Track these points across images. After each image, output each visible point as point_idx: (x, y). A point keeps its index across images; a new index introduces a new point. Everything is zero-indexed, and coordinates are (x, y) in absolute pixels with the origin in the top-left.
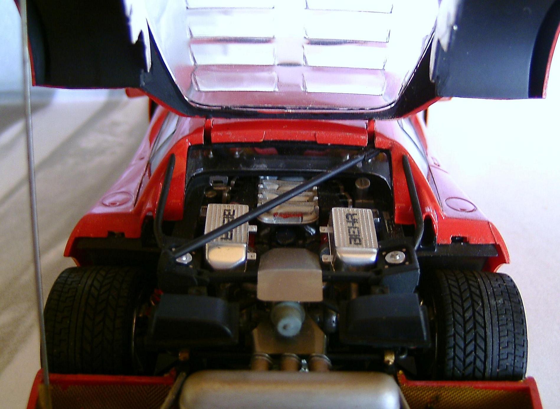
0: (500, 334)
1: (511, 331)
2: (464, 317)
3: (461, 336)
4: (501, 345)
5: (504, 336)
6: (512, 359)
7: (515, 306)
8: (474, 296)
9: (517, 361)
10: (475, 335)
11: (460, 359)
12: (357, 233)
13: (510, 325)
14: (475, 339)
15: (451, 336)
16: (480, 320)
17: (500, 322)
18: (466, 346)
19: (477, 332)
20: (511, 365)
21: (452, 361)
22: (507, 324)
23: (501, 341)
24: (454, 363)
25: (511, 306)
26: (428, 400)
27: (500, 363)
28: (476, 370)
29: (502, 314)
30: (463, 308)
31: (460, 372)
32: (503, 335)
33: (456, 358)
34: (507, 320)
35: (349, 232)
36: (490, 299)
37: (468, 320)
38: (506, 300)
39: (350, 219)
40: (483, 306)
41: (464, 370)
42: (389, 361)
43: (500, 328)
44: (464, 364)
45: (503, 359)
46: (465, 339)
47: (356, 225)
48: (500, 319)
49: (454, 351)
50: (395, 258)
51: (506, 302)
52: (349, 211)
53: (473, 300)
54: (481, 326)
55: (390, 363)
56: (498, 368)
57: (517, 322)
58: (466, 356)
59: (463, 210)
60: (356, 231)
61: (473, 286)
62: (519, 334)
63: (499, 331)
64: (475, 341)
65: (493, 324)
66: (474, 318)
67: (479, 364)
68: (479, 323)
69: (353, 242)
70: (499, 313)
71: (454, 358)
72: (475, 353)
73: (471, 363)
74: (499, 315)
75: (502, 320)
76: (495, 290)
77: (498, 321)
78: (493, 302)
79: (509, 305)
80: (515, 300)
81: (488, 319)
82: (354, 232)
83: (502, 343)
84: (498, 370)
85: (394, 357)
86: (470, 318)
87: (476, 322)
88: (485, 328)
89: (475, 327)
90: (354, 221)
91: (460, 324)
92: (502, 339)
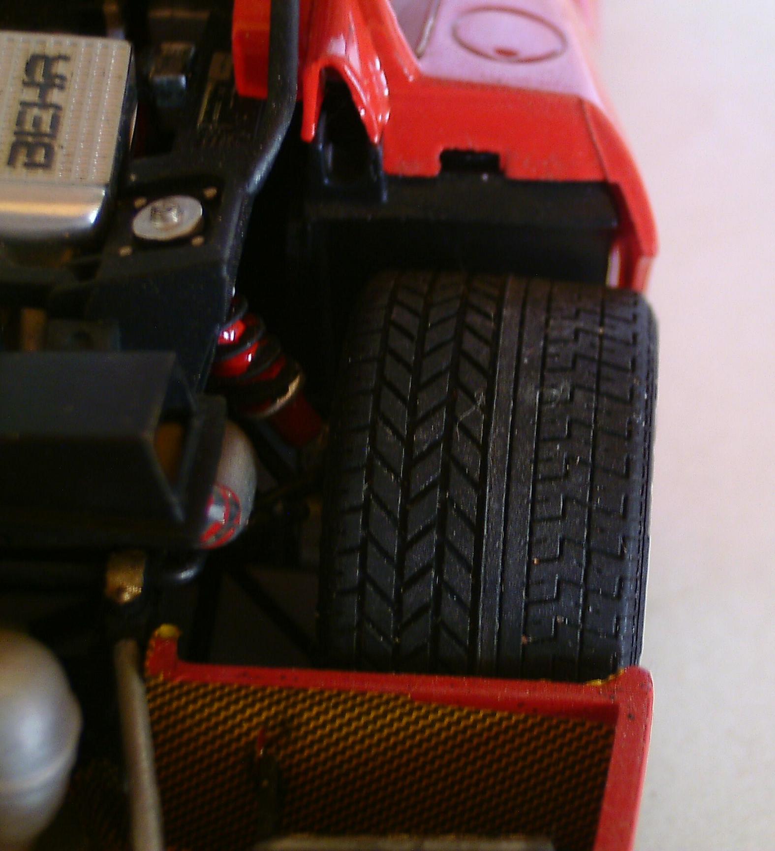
0: (538, 508)
1: (580, 502)
2: (409, 444)
3: (390, 513)
4: (534, 549)
5: (551, 519)
6: (577, 604)
7: (609, 413)
8: (465, 366)
9: (597, 611)
10: (443, 512)
11: (384, 595)
12: (46, 128)
13: (579, 479)
14: (441, 523)
15: (354, 510)
16: (467, 455)
17: (541, 467)
18: (406, 547)
19: (451, 499)
20: (573, 625)
21: (354, 599)
22: (567, 474)
23: (538, 535)
24: (361, 605)
25: (596, 409)
26: (254, 734)
27: (532, 614)
28: (444, 634)
29: (555, 440)
30: (413, 411)
31: (386, 637)
32: (546, 514)
33: (370, 588)
34: (570, 460)
35: (20, 121)
36: (522, 381)
37: (423, 456)
38: (581, 387)
39: (39, 77)
40: (487, 408)
41: (397, 633)
42: (121, 590)
43: (540, 487)
44: (399, 613)
45: (542, 601)
46: (403, 525)
47: (55, 96)
48: (544, 454)
49: (363, 566)
50: (164, 219)
51: (579, 395)
52: (43, 43)
53: (457, 383)
54: (469, 478)
55: (126, 597)
56: (526, 634)
57: (606, 471)
58: (407, 583)
59: (507, 54)
60: (46, 117)
61: (475, 333)
62: (607, 513)
63: (534, 502)
64: (442, 531)
65: (513, 472)
66: (448, 449)
67: (452, 612)
68: (461, 468)
69: (22, 158)
70: (545, 435)
71: (360, 589)
72: (439, 572)
73: (423, 609)
74: (545, 440)
75: (549, 460)
76: (552, 349)
77: (536, 462)
78: (531, 395)
79: (589, 408)
80: (616, 392)
81: (499, 454)
82: (37, 122)
83: (539, 542)
84: (524, 640)
85: (139, 578)
86: (434, 446)
87: (451, 462)
88: (480, 487)
89: (444, 482)
90: (53, 81)
91: (391, 470)
92: (542, 530)
